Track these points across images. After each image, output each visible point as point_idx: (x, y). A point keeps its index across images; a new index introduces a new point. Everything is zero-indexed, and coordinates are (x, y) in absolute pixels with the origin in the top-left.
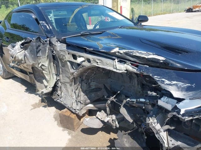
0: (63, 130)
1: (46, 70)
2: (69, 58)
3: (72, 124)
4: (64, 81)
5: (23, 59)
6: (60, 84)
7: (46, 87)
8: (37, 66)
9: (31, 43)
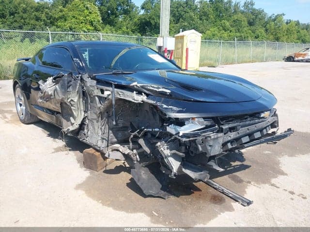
0: (85, 170)
1: (74, 105)
2: (98, 93)
3: (95, 163)
4: (92, 117)
5: (53, 94)
6: (87, 121)
7: (72, 124)
8: (66, 101)
9: (63, 78)
